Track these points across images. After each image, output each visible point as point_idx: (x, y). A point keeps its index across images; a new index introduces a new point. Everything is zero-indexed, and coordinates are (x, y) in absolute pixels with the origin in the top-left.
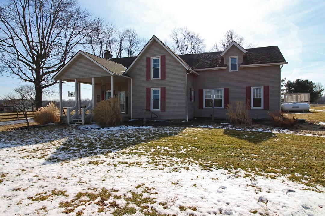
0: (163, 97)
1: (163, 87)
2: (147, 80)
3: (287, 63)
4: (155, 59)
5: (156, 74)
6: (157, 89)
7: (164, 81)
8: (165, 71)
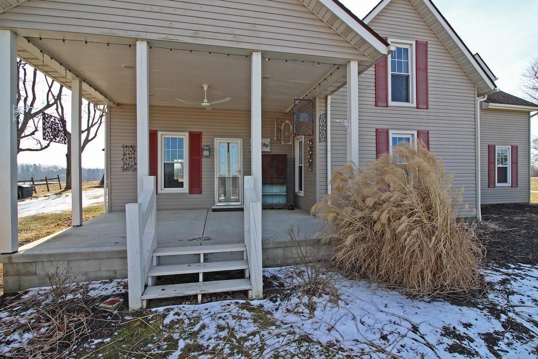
1: (421, 128)
2: (376, 105)
4: (397, 46)
6: (404, 134)
7: (425, 114)
8: (427, 87)
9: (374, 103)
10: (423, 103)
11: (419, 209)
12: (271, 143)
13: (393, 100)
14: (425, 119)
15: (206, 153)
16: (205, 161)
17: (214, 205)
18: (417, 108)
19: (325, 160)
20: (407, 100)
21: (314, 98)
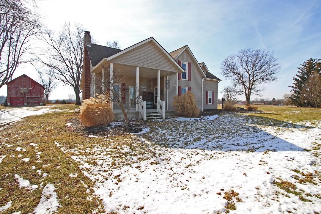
2: (179, 80)
4: (184, 63)
6: (185, 88)
8: (191, 75)
11: (190, 103)
12: (147, 88)
13: (182, 78)
14: (190, 84)
16: (126, 93)
17: (129, 107)
18: (188, 81)
20: (186, 79)
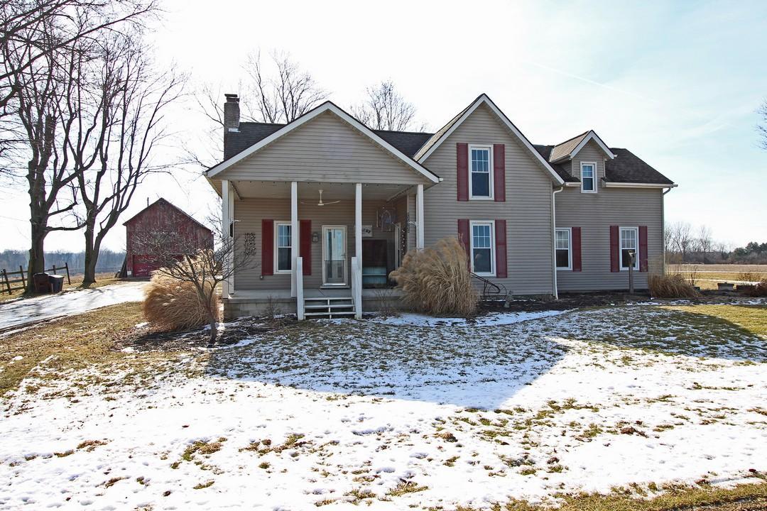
0: (501, 243)
1: (499, 218)
2: (458, 200)
3: (677, 186)
4: (477, 149)
5: (481, 188)
6: (484, 223)
7: (502, 205)
8: (504, 182)
9: (456, 198)
10: (500, 196)
12: (373, 229)
13: (474, 194)
14: (503, 210)
15: (315, 239)
16: (313, 246)
17: (321, 285)
18: (495, 200)
19: (414, 242)
20: (487, 194)
21: (406, 196)
